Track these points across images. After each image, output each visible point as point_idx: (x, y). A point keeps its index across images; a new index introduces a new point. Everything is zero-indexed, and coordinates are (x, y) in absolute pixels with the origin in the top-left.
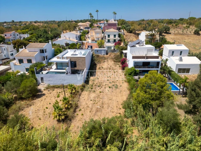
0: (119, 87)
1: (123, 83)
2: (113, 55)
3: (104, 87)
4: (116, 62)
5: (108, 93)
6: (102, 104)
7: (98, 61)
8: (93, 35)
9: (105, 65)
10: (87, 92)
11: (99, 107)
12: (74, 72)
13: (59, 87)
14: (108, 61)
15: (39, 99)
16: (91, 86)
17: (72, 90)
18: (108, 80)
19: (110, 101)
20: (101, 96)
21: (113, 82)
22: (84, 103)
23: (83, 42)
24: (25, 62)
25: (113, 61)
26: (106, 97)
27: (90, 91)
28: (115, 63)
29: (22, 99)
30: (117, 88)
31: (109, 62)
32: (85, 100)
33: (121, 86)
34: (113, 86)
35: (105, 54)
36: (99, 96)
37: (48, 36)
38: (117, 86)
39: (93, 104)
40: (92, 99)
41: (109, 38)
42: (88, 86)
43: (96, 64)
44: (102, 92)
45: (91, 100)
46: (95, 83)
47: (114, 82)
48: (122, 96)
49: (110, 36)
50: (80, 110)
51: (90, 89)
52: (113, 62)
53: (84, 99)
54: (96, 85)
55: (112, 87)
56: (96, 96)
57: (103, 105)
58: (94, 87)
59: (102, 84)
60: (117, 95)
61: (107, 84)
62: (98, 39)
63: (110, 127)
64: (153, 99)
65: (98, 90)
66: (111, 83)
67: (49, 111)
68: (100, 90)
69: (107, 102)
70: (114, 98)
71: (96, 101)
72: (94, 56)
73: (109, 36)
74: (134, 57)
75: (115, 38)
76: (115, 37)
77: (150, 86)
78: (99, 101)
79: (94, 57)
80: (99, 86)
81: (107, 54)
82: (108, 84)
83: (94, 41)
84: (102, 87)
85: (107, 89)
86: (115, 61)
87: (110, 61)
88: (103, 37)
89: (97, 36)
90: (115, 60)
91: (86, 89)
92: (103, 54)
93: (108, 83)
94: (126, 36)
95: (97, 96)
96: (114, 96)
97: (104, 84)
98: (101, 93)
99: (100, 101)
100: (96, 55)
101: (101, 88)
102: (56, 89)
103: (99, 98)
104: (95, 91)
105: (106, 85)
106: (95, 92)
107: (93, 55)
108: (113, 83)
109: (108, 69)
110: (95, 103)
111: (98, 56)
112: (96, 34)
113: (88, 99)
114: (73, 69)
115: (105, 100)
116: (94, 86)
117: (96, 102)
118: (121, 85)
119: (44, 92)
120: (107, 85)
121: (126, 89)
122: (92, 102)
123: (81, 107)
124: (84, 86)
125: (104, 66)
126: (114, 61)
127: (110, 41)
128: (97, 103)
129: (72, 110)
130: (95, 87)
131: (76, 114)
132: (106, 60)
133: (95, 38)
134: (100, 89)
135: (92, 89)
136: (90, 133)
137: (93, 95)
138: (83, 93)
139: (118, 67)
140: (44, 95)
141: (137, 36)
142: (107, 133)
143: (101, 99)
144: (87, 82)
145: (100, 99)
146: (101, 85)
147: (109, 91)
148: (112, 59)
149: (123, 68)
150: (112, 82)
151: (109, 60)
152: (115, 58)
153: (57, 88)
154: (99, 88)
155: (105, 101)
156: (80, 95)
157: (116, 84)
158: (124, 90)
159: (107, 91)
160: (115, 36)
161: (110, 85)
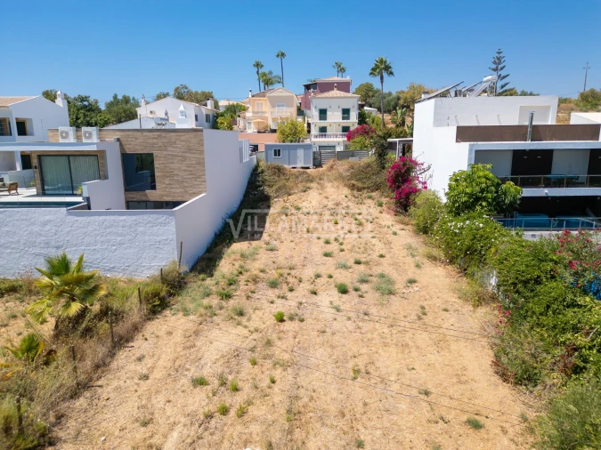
0: (399, 287)
1: (418, 266)
2: (342, 166)
3: (302, 290)
4: (359, 190)
5: (336, 326)
6: (293, 415)
7: (280, 188)
8: (263, 112)
9: (312, 200)
10: (183, 320)
14: (323, 187)
16: (223, 283)
18: (326, 255)
19: (358, 391)
20: (281, 350)
21: (358, 263)
25: (345, 185)
26: (319, 354)
27: (211, 312)
28: (355, 192)
30: (391, 293)
31: (331, 189)
32: (146, 377)
33: (412, 282)
34: (364, 281)
35: (311, 165)
36: (269, 343)
38: (391, 282)
39: (209, 416)
40: (206, 372)
42: (209, 281)
43: (267, 199)
44: (291, 319)
45: (200, 382)
47: (367, 263)
49: (328, 113)
51: (215, 301)
52: (346, 191)
53: (142, 368)
54: (255, 280)
55: (358, 285)
56: (249, 343)
57: (298, 434)
58: (242, 288)
59: (293, 272)
60: (407, 338)
61: (323, 270)
65: (267, 305)
66: (345, 267)
68: (280, 306)
71: (236, 389)
72: (261, 168)
73: (323, 113)
75: (346, 122)
76: (348, 118)
78: (265, 383)
79: (262, 172)
80: (274, 285)
81: (318, 164)
82: (330, 272)
83: (264, 132)
84: (291, 290)
85: (328, 297)
86: (354, 185)
87: (333, 187)
89: (277, 115)
90: (353, 182)
91: (184, 299)
92: (300, 164)
93: (328, 266)
95: (252, 350)
96: (385, 345)
97: (308, 273)
98: (287, 326)
99: (276, 388)
100: (269, 168)
101: (289, 295)
103: (268, 364)
104: (241, 314)
105: (318, 276)
106: (244, 320)
107: (257, 167)
108: (362, 267)
110: (225, 411)
111: (279, 170)
112: (273, 106)
114: (137, 196)
115: (310, 380)
116: (242, 283)
117: (239, 399)
118: (410, 276)
120: (324, 280)
121: (453, 298)
122: (199, 399)
125: (303, 205)
126: (352, 187)
127: (329, 131)
128: (242, 413)
130: (250, 286)
132: (313, 185)
133: (270, 121)
134: (280, 301)
135: (228, 296)
143: (285, 366)
145: (278, 373)
146: (290, 280)
147: (338, 310)
148: (340, 178)
150: (351, 262)
151: (329, 185)
152: (353, 176)
154: (272, 294)
155: (316, 385)
157: (378, 270)
158: (439, 303)
159: (329, 313)
160: (346, 112)
161: (343, 277)
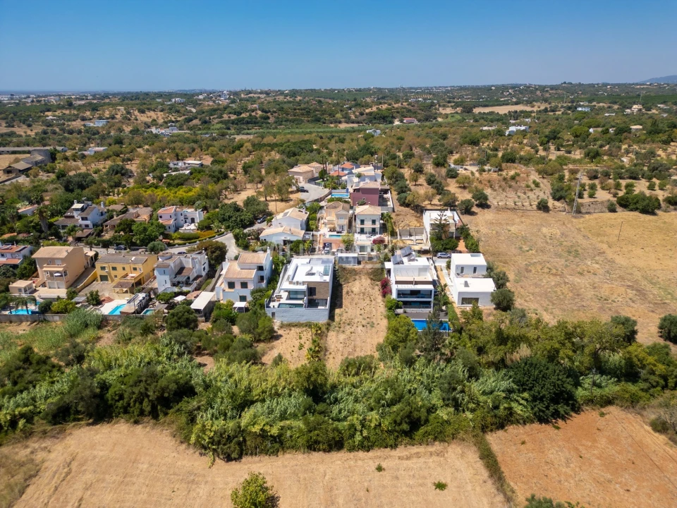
0: (375, 325)
1: (381, 319)
2: (369, 266)
3: (355, 325)
5: (361, 334)
7: (345, 279)
8: (333, 221)
9: (356, 286)
10: (334, 333)
11: (351, 350)
12: (312, 304)
13: (296, 325)
14: (360, 279)
15: (279, 341)
16: (338, 323)
17: (317, 331)
18: (361, 314)
20: (352, 338)
21: (368, 317)
22: (333, 347)
23: (314, 233)
24: (238, 286)
25: (369, 278)
26: (358, 339)
27: (338, 331)
28: (373, 282)
29: (259, 341)
30: (373, 326)
31: (363, 280)
32: (333, 342)
33: (378, 324)
34: (368, 323)
35: (356, 265)
36: (350, 337)
37: (242, 217)
40: (341, 341)
41: (362, 226)
42: (334, 323)
43: (341, 285)
45: (341, 343)
46: (344, 318)
47: (370, 318)
48: (378, 338)
49: (365, 222)
50: (330, 353)
51: (337, 328)
52: (369, 281)
53: (332, 340)
54: (344, 323)
55: (367, 325)
58: (342, 325)
59: (353, 320)
60: (373, 336)
61: (359, 320)
62: (342, 226)
63: (362, 362)
64: (400, 342)
65: (348, 329)
66: (364, 319)
67: (297, 355)
68: (352, 330)
69: (359, 345)
70: (369, 340)
71: (346, 344)
72: (337, 267)
73: (362, 222)
74: (397, 282)
75: (373, 226)
76: (375, 224)
77: (398, 330)
78: (350, 343)
79: (338, 270)
80: (349, 324)
81: (359, 263)
83: (334, 231)
84: (352, 326)
85: (360, 328)
87: (365, 278)
88: (351, 218)
89: (339, 223)
90: (372, 277)
91: (332, 328)
92: (352, 264)
94: (397, 215)
95: (348, 338)
96: (369, 338)
97: (356, 320)
98: (353, 334)
100: (339, 267)
102: (293, 329)
103: (350, 340)
104: (344, 331)
106: (345, 333)
107: (335, 265)
108: (368, 319)
109: (362, 295)
111: (344, 269)
112: (338, 219)
113: (337, 342)
114: (311, 297)
115: (357, 342)
118: (378, 322)
119: (280, 332)
120: (359, 323)
121: (384, 328)
122: (342, 345)
123: (331, 351)
124: (329, 324)
125: (354, 289)
126: (372, 279)
127: (365, 230)
129: (322, 353)
131: (326, 357)
132: (357, 277)
133: (336, 226)
135: (340, 328)
136: (347, 367)
137: (342, 337)
138: (329, 334)
139: (376, 292)
140: (281, 336)
141: (418, 215)
142: (360, 366)
143: (353, 341)
144: (332, 317)
146: (352, 323)
147: (362, 331)
148: (368, 274)
149: (384, 295)
150: (366, 318)
151: (363, 277)
152: (372, 273)
153: (294, 326)
154: (348, 327)
156: (327, 336)
157: (372, 320)
158: (382, 329)
159: (360, 331)
160: (374, 222)
161: (364, 322)
